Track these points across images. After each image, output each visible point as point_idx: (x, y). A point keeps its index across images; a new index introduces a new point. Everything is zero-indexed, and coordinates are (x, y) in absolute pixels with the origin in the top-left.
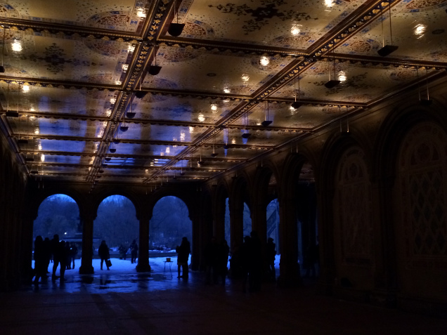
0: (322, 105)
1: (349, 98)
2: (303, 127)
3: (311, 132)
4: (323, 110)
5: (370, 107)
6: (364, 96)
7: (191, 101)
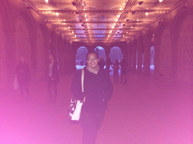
0: (152, 12)
1: (162, 8)
2: (150, 21)
3: (154, 22)
4: (154, 14)
5: (171, 11)
6: (167, 7)
7: (105, 14)
